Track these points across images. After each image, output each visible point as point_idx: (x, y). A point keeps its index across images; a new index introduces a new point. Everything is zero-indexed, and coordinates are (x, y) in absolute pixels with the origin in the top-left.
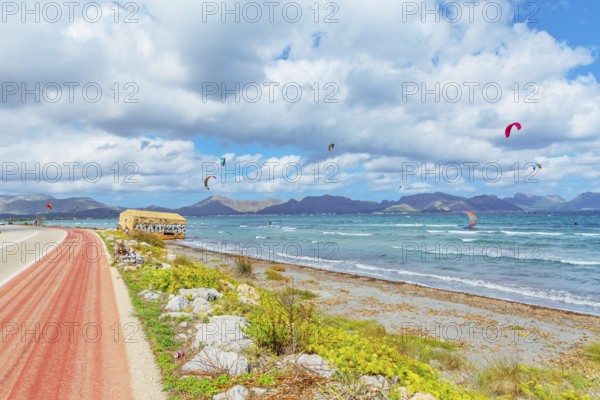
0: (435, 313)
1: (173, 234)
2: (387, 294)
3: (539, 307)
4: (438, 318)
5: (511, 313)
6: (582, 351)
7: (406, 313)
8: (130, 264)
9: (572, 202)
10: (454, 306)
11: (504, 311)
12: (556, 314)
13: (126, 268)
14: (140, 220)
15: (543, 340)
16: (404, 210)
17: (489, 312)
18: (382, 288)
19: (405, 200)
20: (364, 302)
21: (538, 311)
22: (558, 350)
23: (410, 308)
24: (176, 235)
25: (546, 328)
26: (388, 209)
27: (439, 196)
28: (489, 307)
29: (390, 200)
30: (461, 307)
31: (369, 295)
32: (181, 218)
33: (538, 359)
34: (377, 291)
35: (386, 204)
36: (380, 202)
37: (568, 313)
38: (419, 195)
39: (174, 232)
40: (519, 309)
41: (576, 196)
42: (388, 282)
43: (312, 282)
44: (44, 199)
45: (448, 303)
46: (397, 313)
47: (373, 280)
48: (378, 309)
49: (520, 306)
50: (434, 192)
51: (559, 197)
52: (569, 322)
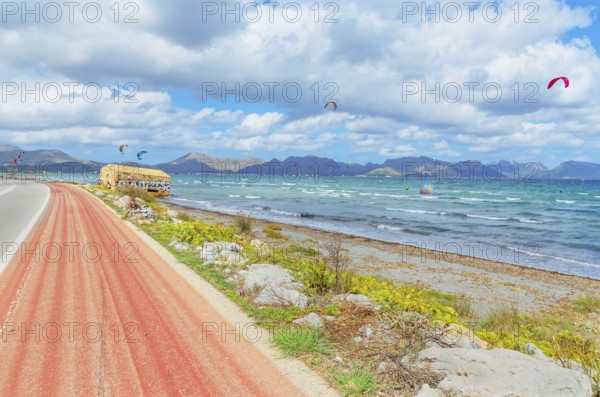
0: (434, 271)
1: (157, 191)
2: (386, 253)
3: (527, 268)
4: (437, 275)
5: (502, 272)
6: (569, 304)
7: (407, 270)
8: (142, 219)
9: (554, 171)
10: (450, 265)
11: (495, 270)
12: (543, 273)
13: (140, 222)
14: (123, 176)
15: (533, 295)
16: (388, 173)
17: (481, 271)
18: (379, 248)
19: (389, 163)
20: (365, 260)
21: (525, 271)
22: (548, 302)
23: (410, 266)
24: (160, 192)
25: (535, 285)
26: (372, 172)
27: (424, 160)
28: (481, 266)
29: (374, 163)
30: (456, 266)
31: (368, 254)
32: (165, 175)
33: (530, 310)
34: (376, 250)
35: (370, 167)
36: (364, 165)
37: (554, 273)
38: (404, 158)
39: (158, 189)
40: (508, 269)
41: (558, 164)
42: (383, 243)
43: (311, 241)
44: (10, 150)
45: (442, 262)
46: (399, 270)
47: (369, 240)
48: (380, 266)
49: (510, 267)
50: (418, 156)
51: (542, 165)
52: (555, 281)
